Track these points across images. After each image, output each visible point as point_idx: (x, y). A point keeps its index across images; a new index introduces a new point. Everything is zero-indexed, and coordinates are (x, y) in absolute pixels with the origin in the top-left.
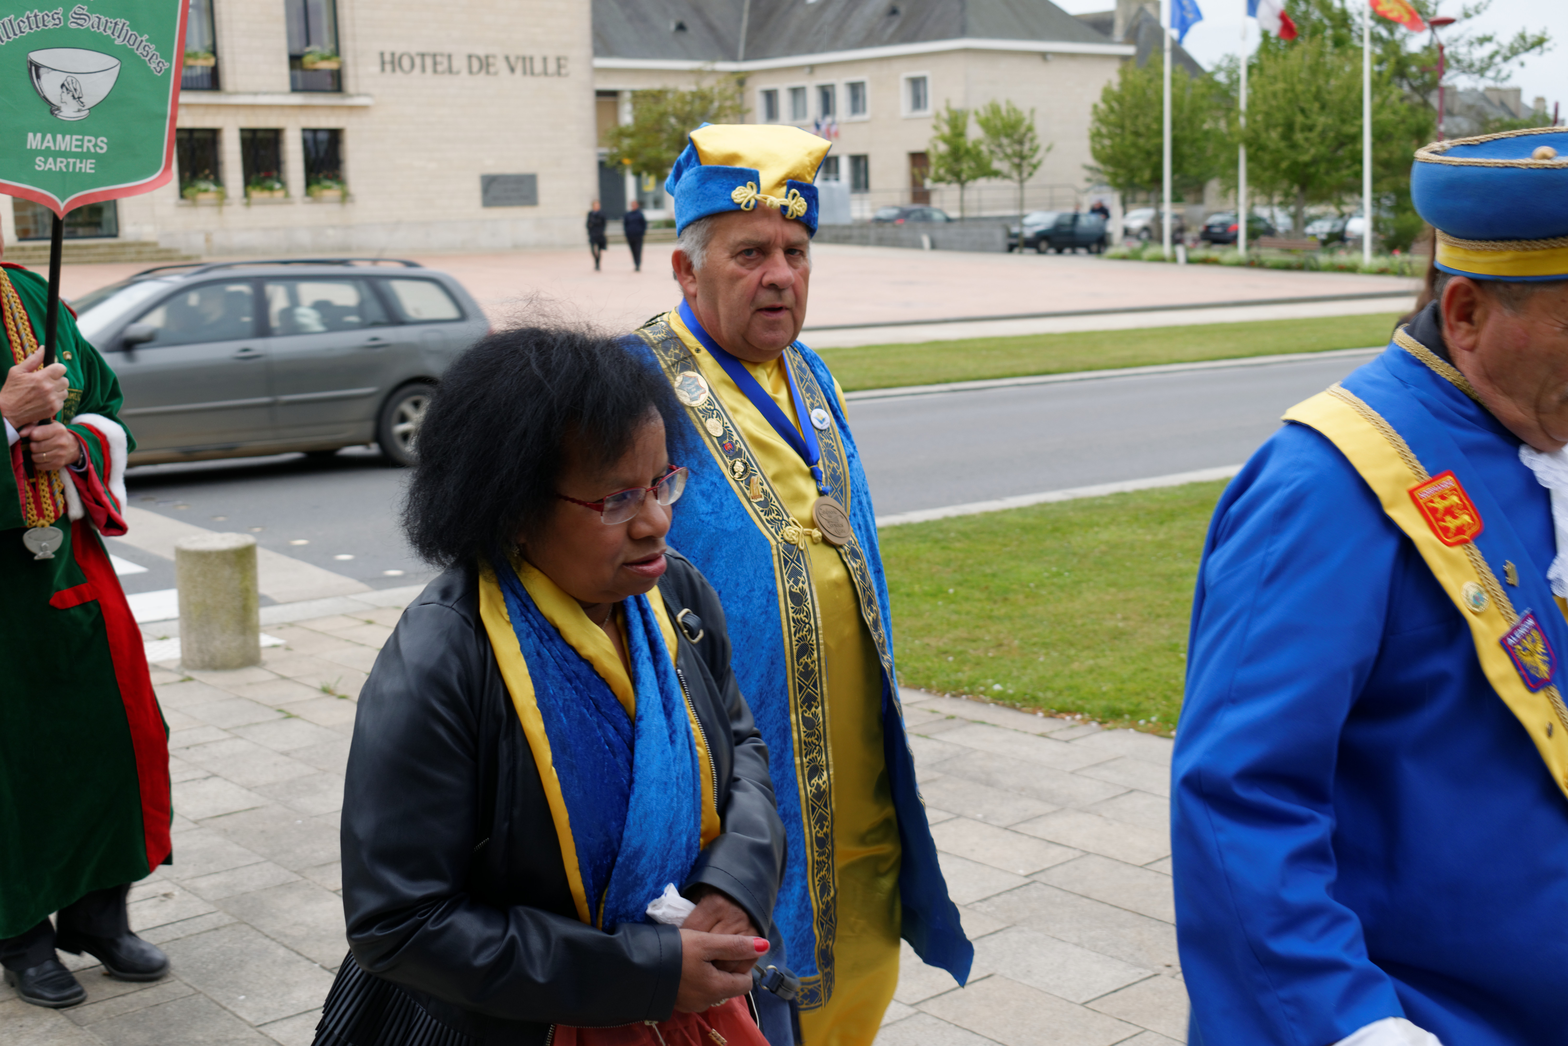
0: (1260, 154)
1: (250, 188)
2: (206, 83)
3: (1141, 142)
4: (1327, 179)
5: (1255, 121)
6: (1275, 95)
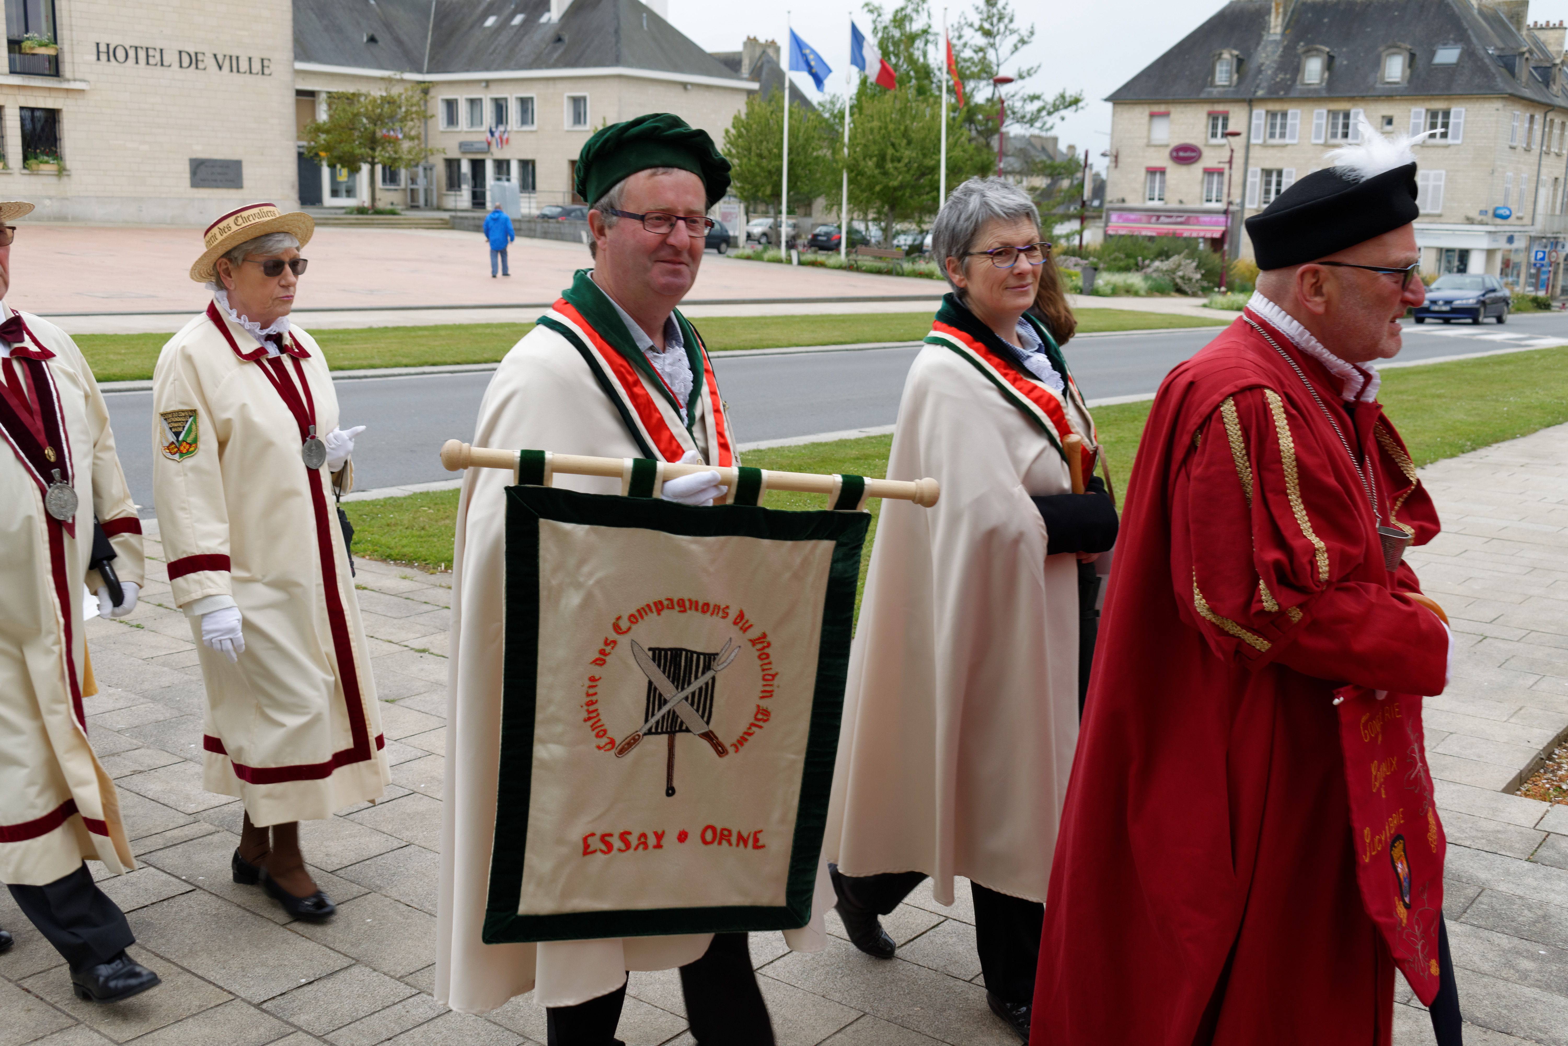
0: (859, 178)
3: (764, 163)
4: (911, 202)
5: (855, 152)
6: (872, 130)
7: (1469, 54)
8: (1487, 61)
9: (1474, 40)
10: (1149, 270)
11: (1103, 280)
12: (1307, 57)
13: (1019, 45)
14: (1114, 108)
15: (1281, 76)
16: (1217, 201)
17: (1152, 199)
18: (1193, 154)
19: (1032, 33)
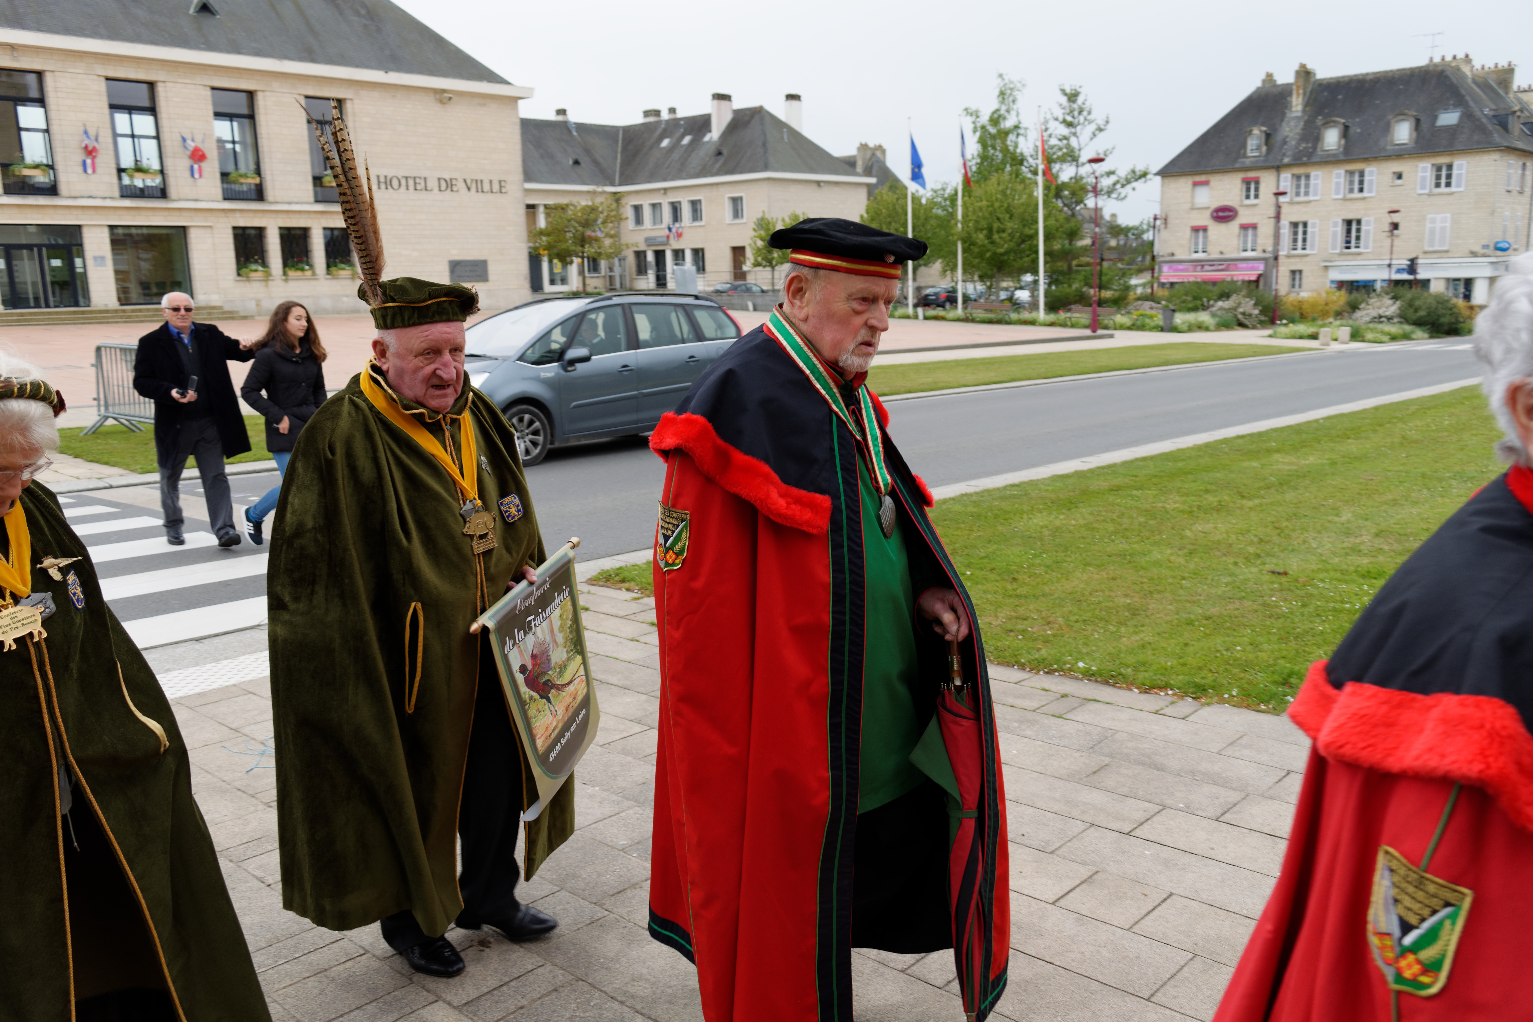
0: (972, 247)
1: (287, 269)
2: (254, 196)
4: (1014, 263)
5: (968, 227)
6: (981, 209)
7: (1468, 116)
8: (1484, 120)
9: (1472, 104)
10: (1214, 309)
11: (1179, 319)
12: (1326, 128)
13: (1097, 132)
14: (1163, 180)
15: (1304, 145)
16: (1253, 250)
17: (1196, 252)
18: (1231, 214)
19: (1107, 122)
